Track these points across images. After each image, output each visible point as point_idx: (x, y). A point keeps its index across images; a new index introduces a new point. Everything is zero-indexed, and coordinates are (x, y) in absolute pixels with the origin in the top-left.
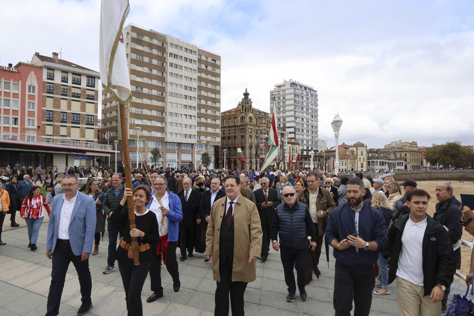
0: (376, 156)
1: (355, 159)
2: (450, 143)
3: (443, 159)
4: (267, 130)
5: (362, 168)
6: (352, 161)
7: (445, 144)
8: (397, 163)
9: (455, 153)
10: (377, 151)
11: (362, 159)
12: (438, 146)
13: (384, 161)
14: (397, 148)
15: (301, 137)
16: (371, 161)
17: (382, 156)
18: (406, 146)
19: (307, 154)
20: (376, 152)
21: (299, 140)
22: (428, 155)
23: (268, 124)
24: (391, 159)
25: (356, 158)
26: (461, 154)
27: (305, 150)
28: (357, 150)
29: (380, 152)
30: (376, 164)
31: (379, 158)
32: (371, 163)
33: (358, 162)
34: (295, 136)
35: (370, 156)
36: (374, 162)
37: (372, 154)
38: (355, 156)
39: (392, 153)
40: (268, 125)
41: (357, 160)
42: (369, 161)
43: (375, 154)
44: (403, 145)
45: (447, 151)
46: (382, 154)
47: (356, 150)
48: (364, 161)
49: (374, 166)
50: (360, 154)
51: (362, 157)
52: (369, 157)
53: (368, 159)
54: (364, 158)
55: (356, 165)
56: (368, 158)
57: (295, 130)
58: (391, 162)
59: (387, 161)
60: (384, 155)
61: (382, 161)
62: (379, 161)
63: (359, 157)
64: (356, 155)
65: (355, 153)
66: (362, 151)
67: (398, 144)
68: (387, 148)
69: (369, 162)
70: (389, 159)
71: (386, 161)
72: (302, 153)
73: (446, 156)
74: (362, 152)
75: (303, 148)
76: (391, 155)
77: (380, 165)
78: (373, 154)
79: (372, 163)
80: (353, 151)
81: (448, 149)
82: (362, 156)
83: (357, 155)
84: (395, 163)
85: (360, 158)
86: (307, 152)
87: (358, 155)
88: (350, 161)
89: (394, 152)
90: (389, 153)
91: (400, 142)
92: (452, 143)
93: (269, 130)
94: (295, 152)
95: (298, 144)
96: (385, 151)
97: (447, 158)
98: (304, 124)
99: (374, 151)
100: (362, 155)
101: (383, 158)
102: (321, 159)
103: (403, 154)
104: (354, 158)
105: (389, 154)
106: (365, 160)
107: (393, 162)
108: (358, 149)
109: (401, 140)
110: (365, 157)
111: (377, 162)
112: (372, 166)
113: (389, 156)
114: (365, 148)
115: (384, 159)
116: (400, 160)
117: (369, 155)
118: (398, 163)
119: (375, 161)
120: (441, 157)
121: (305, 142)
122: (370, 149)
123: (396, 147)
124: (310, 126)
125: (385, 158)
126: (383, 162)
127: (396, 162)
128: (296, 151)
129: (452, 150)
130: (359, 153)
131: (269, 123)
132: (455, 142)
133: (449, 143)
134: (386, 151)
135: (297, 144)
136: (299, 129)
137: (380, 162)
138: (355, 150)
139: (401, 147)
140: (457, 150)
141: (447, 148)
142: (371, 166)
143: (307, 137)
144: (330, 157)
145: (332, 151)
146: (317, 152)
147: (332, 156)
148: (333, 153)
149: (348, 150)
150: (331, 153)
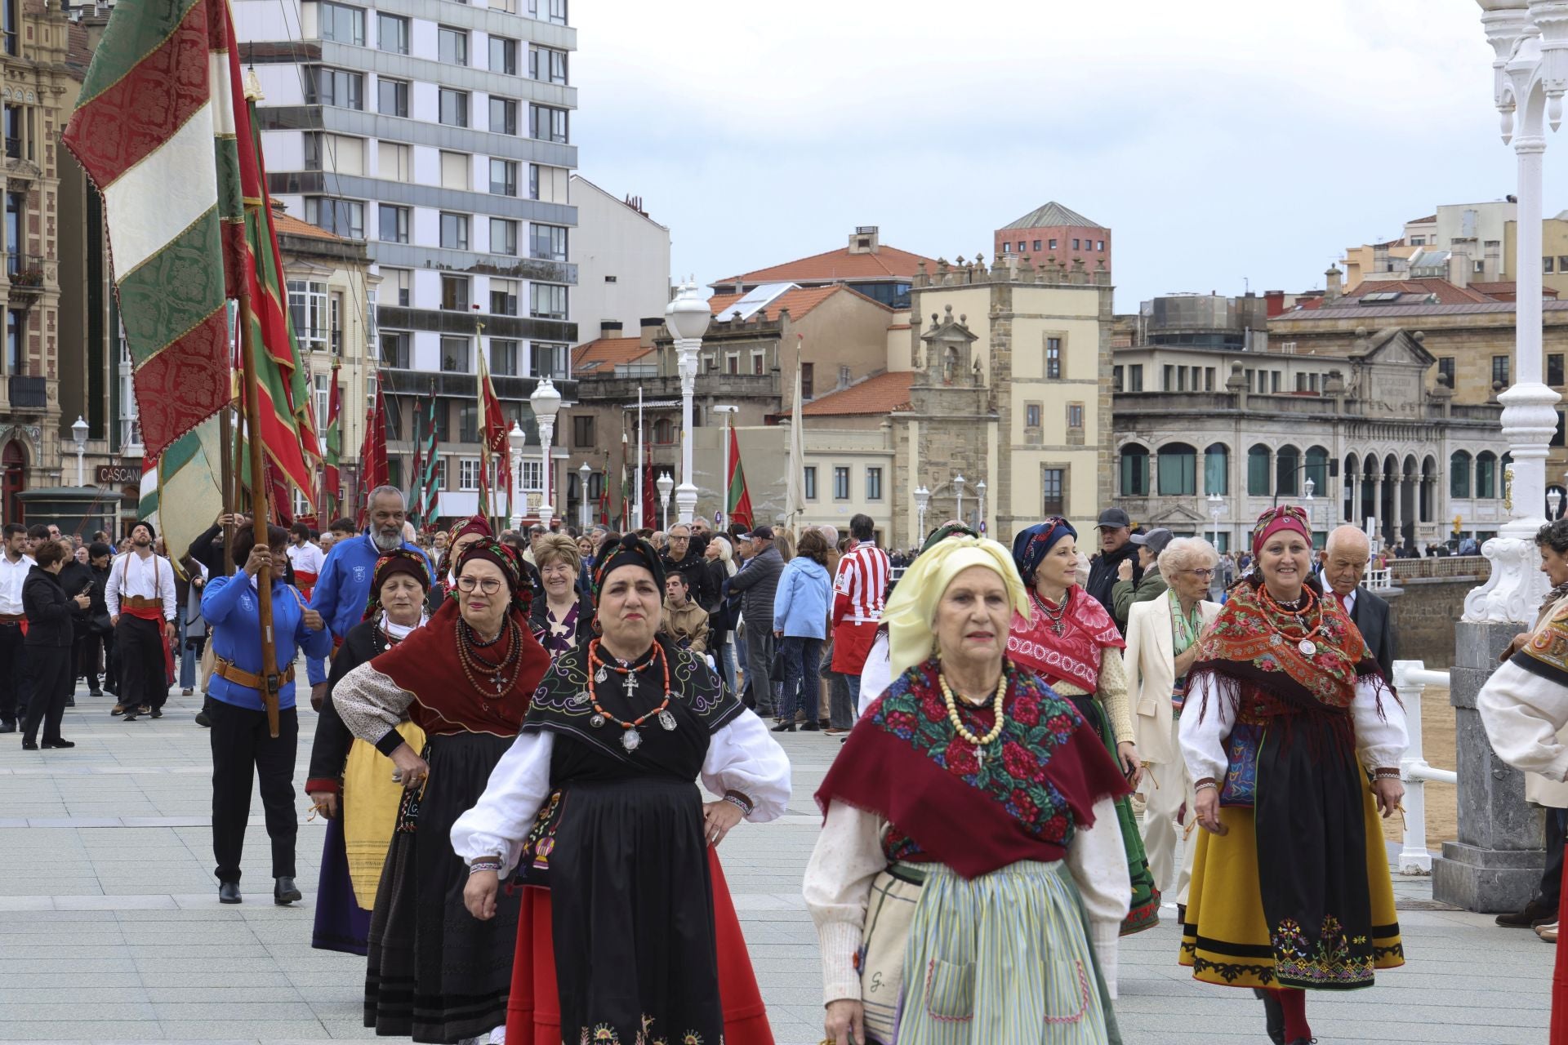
1: (978, 421)
4: (16, 98)
6: (946, 440)
8: (1444, 466)
11: (1055, 426)
13: (1307, 438)
14: (1477, 287)
15: (380, 165)
16: (1155, 439)
17: (1288, 384)
19: (447, 362)
20: (1231, 342)
21: (362, 205)
23: (23, 26)
25: (991, 410)
27: (428, 321)
28: (1001, 317)
30: (1216, 479)
31: (1243, 407)
32: (1153, 461)
34: (314, 160)
35: (1152, 380)
36: (1189, 450)
37: (1176, 361)
38: (977, 390)
39: (1393, 347)
40: (23, 39)
41: (1005, 432)
42: (1131, 437)
46: (1287, 359)
47: (994, 319)
49: (1184, 501)
50: (1038, 369)
51: (1055, 399)
52: (1138, 395)
53: (1122, 421)
54: (1075, 412)
55: (991, 488)
56: (1128, 409)
57: (311, 94)
58: (1382, 447)
59: (1340, 446)
60: (1304, 370)
61: (1275, 438)
62: (1242, 441)
63: (1018, 397)
64: (985, 371)
65: (980, 351)
66: (1056, 327)
67: (1483, 237)
69: (1134, 456)
71: (1325, 444)
72: (394, 349)
74: (1055, 342)
75: (405, 295)
76: (1376, 374)
77: (1259, 486)
78: (1190, 362)
79: (1173, 462)
80: (963, 330)
82: (1054, 387)
83: (1002, 370)
84: (1428, 463)
85: (1034, 412)
86: (445, 344)
87: (1015, 372)
88: (925, 447)
89: (1413, 343)
90: (1361, 348)
93: (29, 98)
94: (326, 339)
95: (354, 256)
98: (417, 25)
99: (1202, 321)
100: (1055, 371)
101: (1296, 410)
102: (604, 418)
104: (967, 412)
105: (1361, 362)
106: (1092, 430)
107: (1401, 448)
108: (1015, 308)
111: (1223, 449)
112: (1172, 502)
115: (1298, 421)
117: (1136, 371)
118: (1461, 457)
119: (1201, 438)
121: (425, 226)
123: (1459, 278)
124: (479, 42)
125: (1317, 410)
126: (1288, 454)
127: (1444, 451)
128: (338, 336)
130: (1028, 358)
131: (36, 17)
135: (338, 259)
136: (360, 78)
137: (1262, 450)
138: (979, 324)
142: (1155, 503)
143: (455, 165)
144: (711, 400)
145: (733, 327)
146: (559, 338)
147: (726, 389)
148: (737, 354)
149: (903, 318)
150: (722, 354)
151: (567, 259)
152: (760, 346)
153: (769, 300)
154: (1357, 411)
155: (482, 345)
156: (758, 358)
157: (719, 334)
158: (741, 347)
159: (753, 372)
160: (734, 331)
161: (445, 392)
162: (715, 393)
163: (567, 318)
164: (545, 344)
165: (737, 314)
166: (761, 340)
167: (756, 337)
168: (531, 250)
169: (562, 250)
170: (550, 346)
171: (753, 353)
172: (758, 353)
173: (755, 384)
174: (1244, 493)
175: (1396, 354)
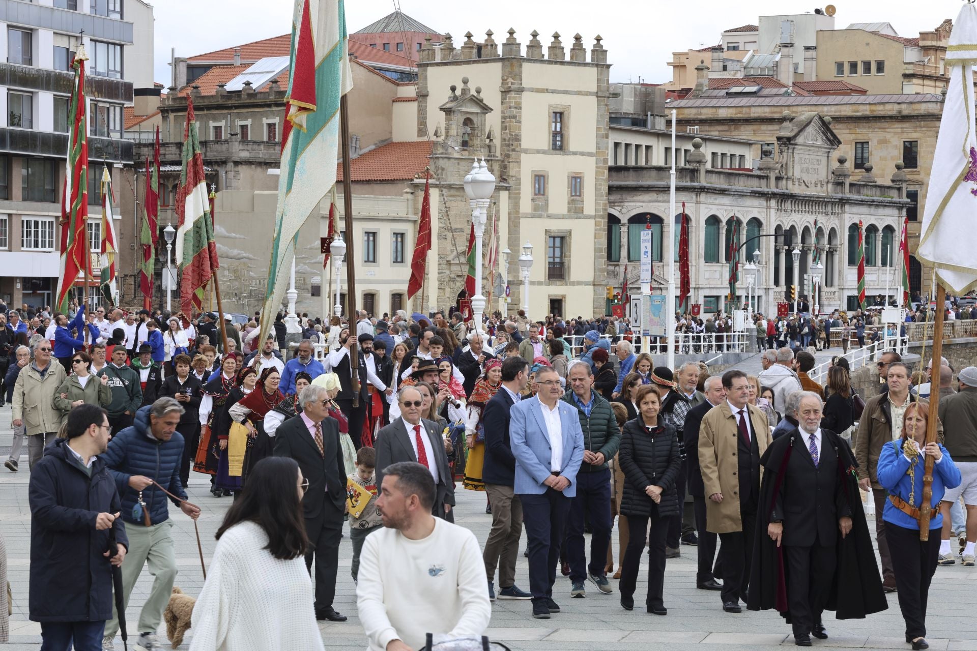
5: (557, 290)
8: (843, 237)
11: (559, 196)
13: (747, 210)
14: (800, 85)
18: (880, 67)
19: (12, 118)
24: (796, 190)
25: (502, 176)
28: (510, 90)
31: (703, 181)
32: (624, 229)
33: (526, 225)
36: (659, 220)
37: (623, 139)
38: (491, 159)
39: (810, 130)
41: (515, 200)
44: (846, 59)
47: (505, 92)
48: (575, 209)
50: (544, 141)
51: (559, 169)
52: (615, 168)
54: (576, 182)
55: (501, 250)
63: (527, 167)
64: (497, 142)
65: (492, 121)
66: (559, 101)
69: (613, 220)
70: (784, 198)
71: (761, 216)
74: (559, 116)
77: (711, 254)
78: (634, 140)
79: (635, 230)
80: (478, 102)
82: (558, 158)
83: (511, 141)
85: (540, 180)
87: (525, 144)
88: (444, 214)
89: (825, 127)
90: (787, 130)
91: (822, 23)
100: (559, 143)
103: (883, 142)
105: (788, 143)
106: (590, 200)
108: (526, 84)
109: (831, 10)
113: (784, 166)
114: (588, 78)
116: (871, 204)
134: (723, 113)
137: (713, 221)
138: (493, 95)
139: (829, 74)
144: (230, 166)
145: (244, 96)
146: (117, 97)
147: (244, 155)
148: (249, 122)
149: (409, 91)
150: (233, 122)
151: (122, 18)
152: (274, 114)
153: (277, 71)
154: (783, 187)
155: (45, 101)
156: (271, 127)
157: (229, 103)
158: (253, 115)
159: (265, 139)
160: (245, 100)
161: (12, 149)
162: (235, 158)
163: (122, 77)
164: (104, 101)
165: (248, 84)
166: (274, 108)
167: (269, 106)
168: (91, 7)
169: (118, 9)
170: (107, 105)
171: (265, 121)
172: (271, 121)
173: (272, 151)
174: (702, 260)
175: (812, 136)
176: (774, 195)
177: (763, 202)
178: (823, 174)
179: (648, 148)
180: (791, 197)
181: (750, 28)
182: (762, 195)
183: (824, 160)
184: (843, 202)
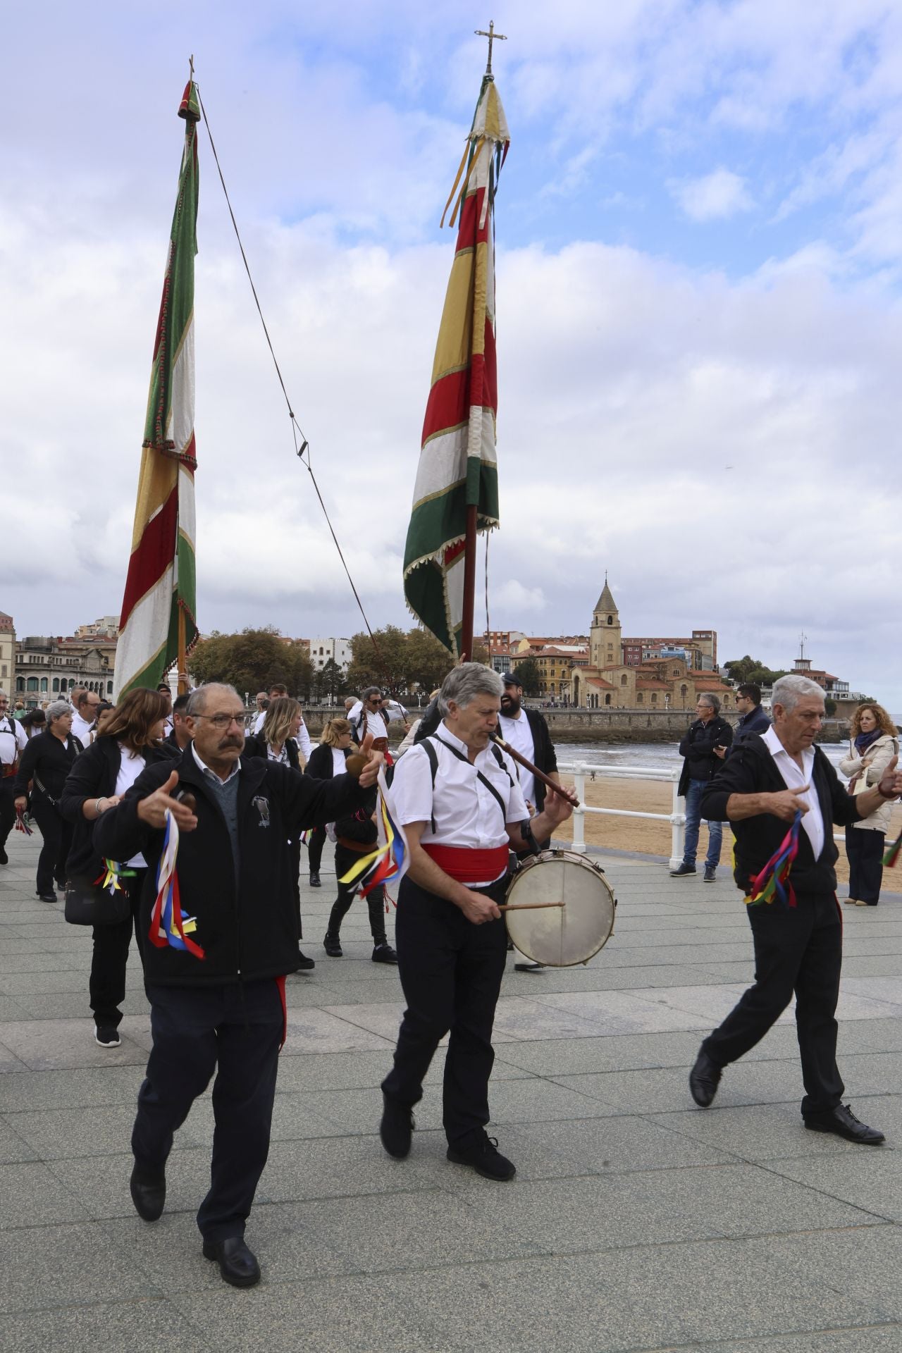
0: (46, 661)
2: (252, 634)
3: (233, 675)
7: (240, 633)
8: (106, 686)
9: (263, 660)
10: (52, 646)
12: (224, 639)
13: (69, 677)
16: (27, 676)
17: (64, 662)
20: (48, 650)
22: (198, 663)
24: (88, 671)
26: (277, 664)
29: (60, 649)
30: (44, 687)
31: (52, 668)
32: (26, 682)
35: (26, 660)
36: (37, 679)
37: (33, 655)
39: (93, 653)
42: (20, 675)
43: (41, 656)
45: (245, 654)
46: (63, 655)
48: (4, 675)
49: (35, 693)
52: (22, 664)
53: (18, 671)
54: (4, 667)
56: (19, 667)
58: (89, 680)
59: (78, 679)
60: (69, 658)
61: (60, 676)
62: (51, 677)
66: (1, 644)
68: (84, 639)
69: (21, 680)
70: (83, 673)
71: (75, 678)
73: (242, 666)
76: (89, 660)
77: (56, 689)
78: (37, 655)
79: (32, 682)
81: (246, 648)
84: (102, 684)
89: (98, 652)
90: (85, 652)
92: (259, 632)
96: (74, 647)
97: (242, 674)
99: (39, 644)
101: (66, 669)
105: (84, 657)
106: (9, 673)
107: (94, 680)
110: (9, 664)
111: (46, 679)
112: (31, 693)
113: (84, 664)
114: (9, 637)
115: (67, 672)
117: (22, 657)
118: (110, 683)
119: (40, 676)
120: (230, 670)
122: (28, 639)
123: (109, 636)
125: (72, 669)
126: (64, 681)
127: (105, 681)
129: (256, 651)
132: (265, 630)
133: (250, 632)
134: (79, 647)
137: (56, 680)
140: (269, 653)
141: (245, 645)
142: (26, 693)
154: (83, 670)
174: (52, 691)
175: (94, 655)
176: (79, 672)
177: (75, 674)
178: (98, 666)
179: (43, 658)
180: (85, 673)
181: (103, 620)
182: (74, 672)
183: (98, 662)
184: (105, 675)
